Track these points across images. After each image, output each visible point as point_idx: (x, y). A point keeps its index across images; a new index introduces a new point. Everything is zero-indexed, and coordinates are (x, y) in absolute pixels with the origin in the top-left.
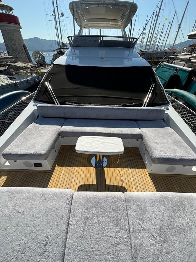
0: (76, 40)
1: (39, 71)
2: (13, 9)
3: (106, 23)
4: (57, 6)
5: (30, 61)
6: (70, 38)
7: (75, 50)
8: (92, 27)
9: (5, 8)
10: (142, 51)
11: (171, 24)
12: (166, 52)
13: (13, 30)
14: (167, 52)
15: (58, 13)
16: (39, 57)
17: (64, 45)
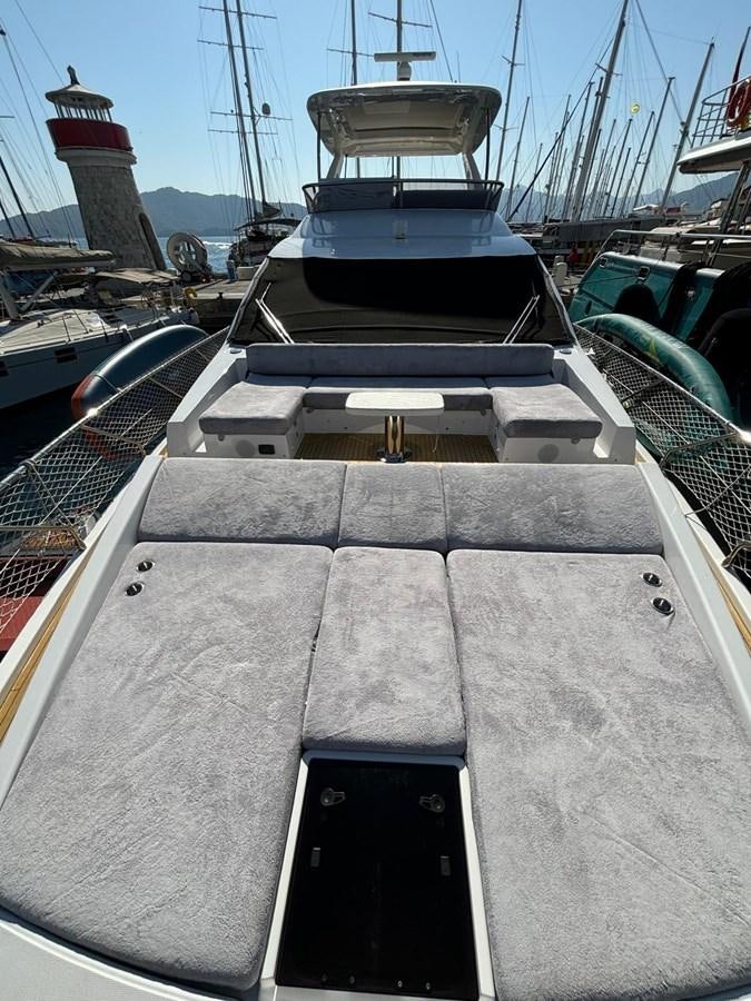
0: (327, 192)
1: (191, 295)
2: (112, 105)
3: (415, 141)
4: (248, 84)
5: (162, 267)
6: (310, 190)
7: (324, 222)
8: (368, 153)
9: (88, 103)
10: (551, 221)
11: (656, 121)
12: (637, 219)
13: (110, 170)
14: (643, 218)
15: (252, 107)
16: (190, 252)
17: (270, 211)
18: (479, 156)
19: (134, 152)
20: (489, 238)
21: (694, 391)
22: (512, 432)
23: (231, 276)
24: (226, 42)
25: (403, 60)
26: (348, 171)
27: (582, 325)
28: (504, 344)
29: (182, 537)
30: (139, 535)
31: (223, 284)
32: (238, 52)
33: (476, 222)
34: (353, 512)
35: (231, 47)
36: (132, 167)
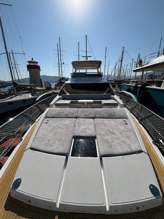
0: (74, 74)
2: (38, 63)
4: (61, 60)
5: (42, 87)
6: (71, 74)
7: (73, 78)
8: (81, 69)
9: (34, 63)
13: (36, 72)
15: (61, 63)
16: (48, 85)
17: (63, 78)
18: (99, 69)
19: (41, 70)
20: (101, 81)
21: (133, 99)
22: (104, 105)
23: (55, 89)
24: (58, 54)
25: (87, 57)
26: (78, 71)
27: (118, 93)
28: (104, 94)
29: (53, 117)
30: (46, 117)
31: (54, 90)
32: (60, 56)
33: (99, 78)
34: (80, 114)
35: (58, 55)
36: (40, 72)
